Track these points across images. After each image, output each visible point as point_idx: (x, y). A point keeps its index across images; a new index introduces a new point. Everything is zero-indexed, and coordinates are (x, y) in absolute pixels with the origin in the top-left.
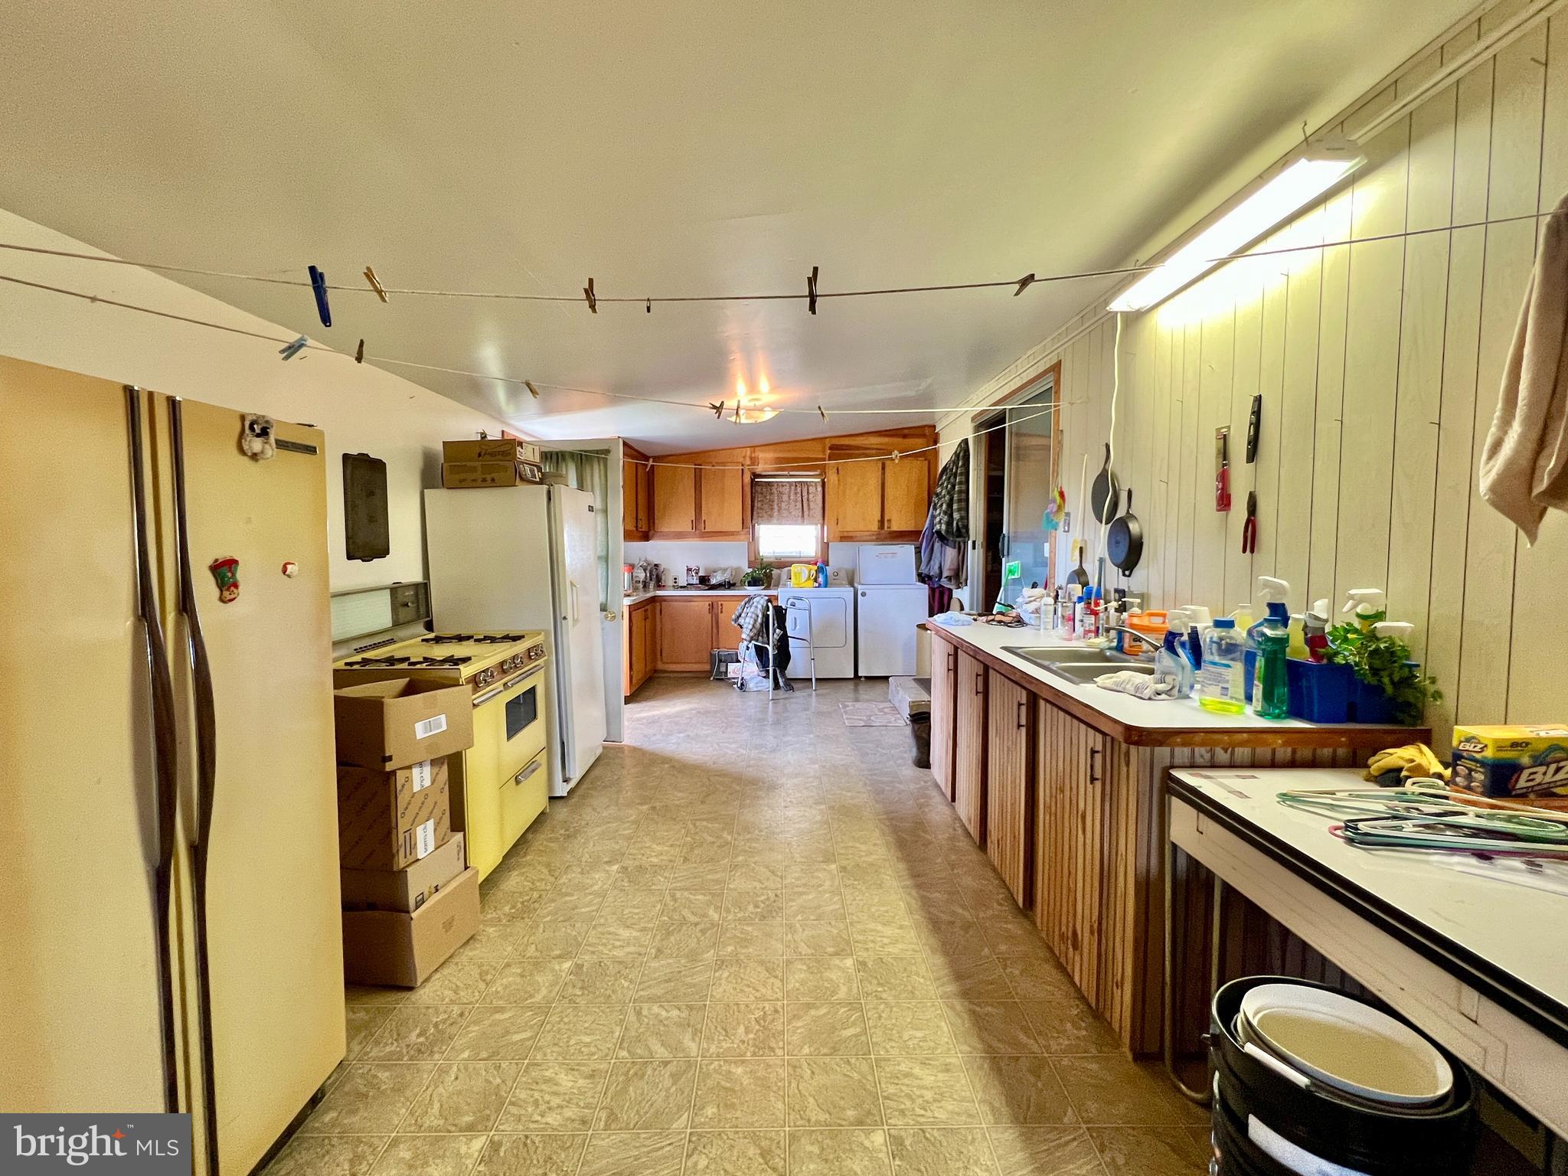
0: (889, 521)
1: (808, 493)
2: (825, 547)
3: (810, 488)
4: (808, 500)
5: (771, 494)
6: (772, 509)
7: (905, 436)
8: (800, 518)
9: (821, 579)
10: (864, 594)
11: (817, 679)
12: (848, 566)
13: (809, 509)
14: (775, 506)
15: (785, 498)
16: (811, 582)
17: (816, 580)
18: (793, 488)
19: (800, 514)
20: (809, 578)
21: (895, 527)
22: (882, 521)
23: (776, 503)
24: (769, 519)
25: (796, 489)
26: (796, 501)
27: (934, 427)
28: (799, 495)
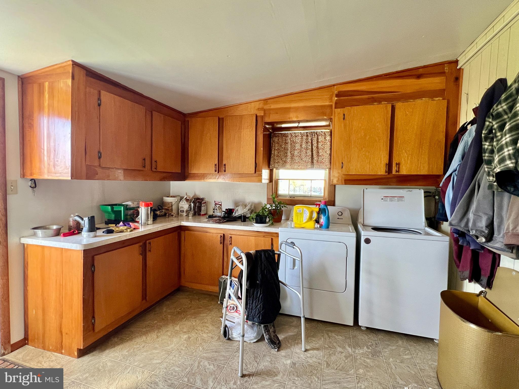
0: (398, 164)
1: (318, 142)
2: (332, 189)
3: (320, 137)
4: (317, 147)
5: (286, 143)
6: (286, 156)
7: (419, 77)
8: (309, 164)
9: (323, 220)
10: (368, 241)
11: (307, 319)
12: (352, 206)
13: (318, 155)
14: (289, 154)
15: (298, 146)
16: (312, 224)
17: (317, 221)
18: (305, 137)
19: (310, 160)
20: (311, 218)
21: (404, 171)
22: (389, 165)
23: (289, 151)
24: (284, 164)
25: (307, 139)
26: (307, 149)
27: (457, 62)
28: (310, 144)
